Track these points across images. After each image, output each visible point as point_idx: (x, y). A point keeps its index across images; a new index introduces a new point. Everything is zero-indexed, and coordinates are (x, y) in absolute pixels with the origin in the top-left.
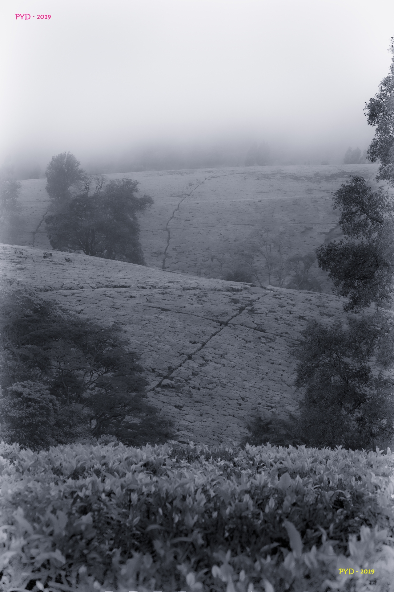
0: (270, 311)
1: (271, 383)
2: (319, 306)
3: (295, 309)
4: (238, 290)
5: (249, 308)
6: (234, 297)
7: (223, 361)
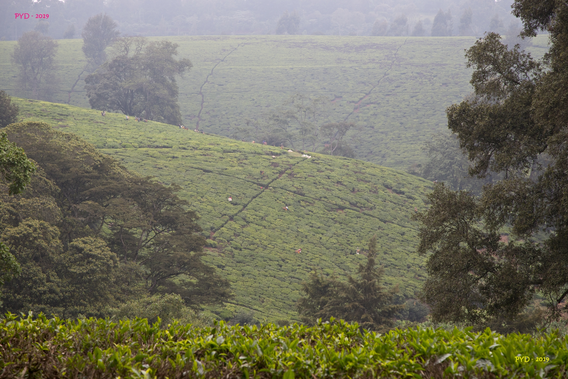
0: (309, 176)
1: (310, 246)
2: (356, 172)
3: (333, 174)
4: (276, 154)
5: (289, 171)
6: (274, 161)
7: (264, 223)
